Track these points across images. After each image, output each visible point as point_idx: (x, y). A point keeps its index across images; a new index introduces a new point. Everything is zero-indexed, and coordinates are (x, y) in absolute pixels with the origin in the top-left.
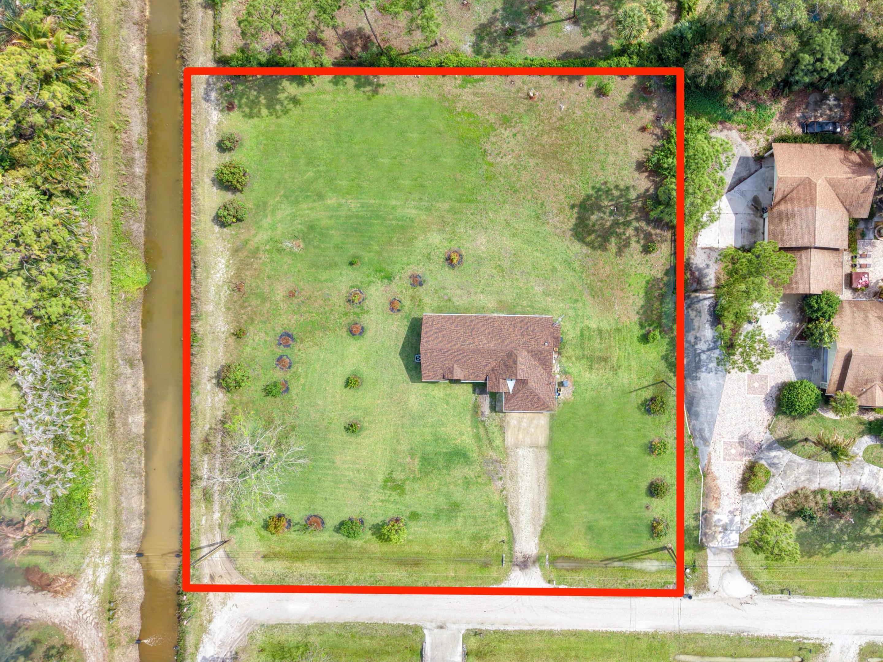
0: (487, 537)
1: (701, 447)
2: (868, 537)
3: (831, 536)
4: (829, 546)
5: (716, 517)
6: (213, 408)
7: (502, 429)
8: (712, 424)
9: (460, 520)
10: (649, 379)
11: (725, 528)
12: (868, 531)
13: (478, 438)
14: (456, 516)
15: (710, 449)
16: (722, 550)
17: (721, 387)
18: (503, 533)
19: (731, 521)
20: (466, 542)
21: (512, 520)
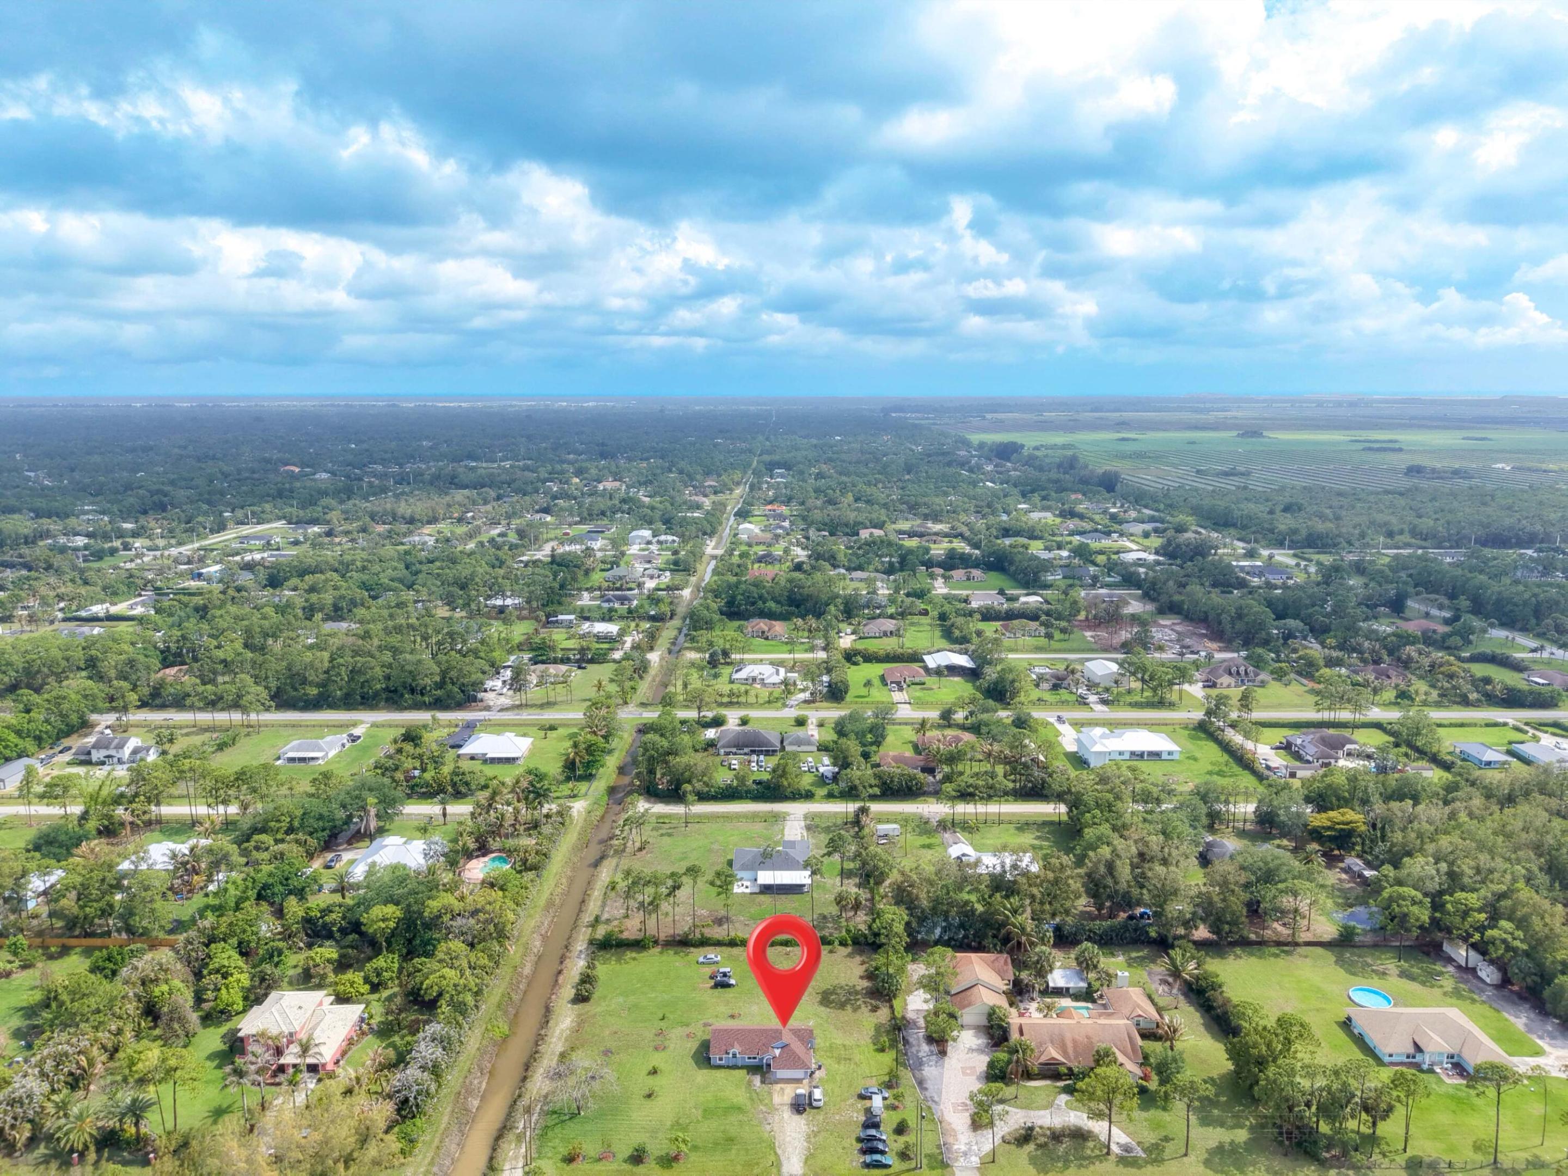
0: (757, 1164)
1: (933, 1106)
2: (1089, 1158)
3: (1059, 1157)
4: (1060, 1165)
5: (955, 1147)
6: (540, 1088)
7: (770, 1094)
8: (940, 1093)
9: (733, 1152)
10: (887, 1070)
11: (965, 1154)
12: (1089, 1152)
13: (752, 1099)
14: (730, 1150)
15: (942, 1107)
16: (966, 1168)
17: (942, 1074)
18: (773, 1158)
19: (970, 1149)
20: (739, 1168)
21: (779, 1151)
